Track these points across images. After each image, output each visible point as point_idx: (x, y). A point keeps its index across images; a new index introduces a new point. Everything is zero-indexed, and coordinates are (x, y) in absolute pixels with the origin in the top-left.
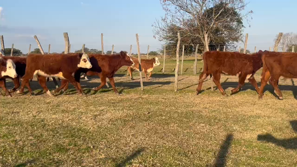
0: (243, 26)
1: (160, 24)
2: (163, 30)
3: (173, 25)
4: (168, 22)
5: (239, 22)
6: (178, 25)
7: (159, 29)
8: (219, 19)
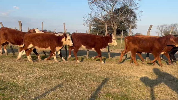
0: (137, 19)
1: (88, 17)
2: (90, 21)
3: (95, 18)
4: (93, 16)
5: (135, 17)
6: (98, 18)
7: (87, 20)
8: (123, 15)
